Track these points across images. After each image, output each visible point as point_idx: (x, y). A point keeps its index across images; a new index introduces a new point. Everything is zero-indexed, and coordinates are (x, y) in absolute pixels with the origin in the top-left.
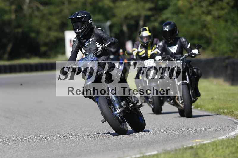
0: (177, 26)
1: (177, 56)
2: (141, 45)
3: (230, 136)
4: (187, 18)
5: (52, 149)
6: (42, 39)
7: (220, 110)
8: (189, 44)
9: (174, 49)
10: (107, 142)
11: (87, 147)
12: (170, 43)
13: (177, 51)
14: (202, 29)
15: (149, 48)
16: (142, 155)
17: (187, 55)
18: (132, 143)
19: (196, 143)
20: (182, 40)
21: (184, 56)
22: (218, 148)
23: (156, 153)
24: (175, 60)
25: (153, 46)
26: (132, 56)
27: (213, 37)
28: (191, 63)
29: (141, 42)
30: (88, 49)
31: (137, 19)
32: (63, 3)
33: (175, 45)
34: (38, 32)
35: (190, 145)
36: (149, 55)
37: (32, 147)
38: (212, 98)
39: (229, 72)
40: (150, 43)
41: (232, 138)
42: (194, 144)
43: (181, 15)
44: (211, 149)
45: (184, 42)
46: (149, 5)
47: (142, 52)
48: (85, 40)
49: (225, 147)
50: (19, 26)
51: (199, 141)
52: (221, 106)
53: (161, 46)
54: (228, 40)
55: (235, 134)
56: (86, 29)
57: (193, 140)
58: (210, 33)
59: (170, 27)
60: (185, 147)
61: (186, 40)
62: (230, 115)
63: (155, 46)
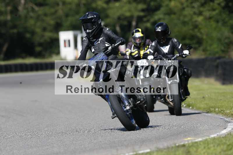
0: (169, 27)
1: (169, 56)
2: (134, 45)
3: (221, 134)
4: (179, 19)
5: (47, 147)
6: (37, 39)
7: (211, 109)
8: (181, 45)
9: (166, 49)
10: (101, 140)
11: (81, 145)
12: (162, 43)
13: (168, 51)
14: (193, 30)
15: (141, 48)
16: (135, 153)
17: (178, 55)
18: (125, 141)
19: (188, 141)
20: (174, 41)
21: (175, 57)
22: (209, 146)
23: (148, 150)
24: (166, 60)
25: (145, 46)
26: (125, 57)
27: (205, 37)
28: (181, 63)
29: (134, 43)
30: (97, 48)
31: (129, 20)
32: (58, 4)
33: (167, 45)
34: (33, 33)
35: (182, 143)
36: (142, 56)
37: (28, 145)
38: (204, 97)
39: (220, 71)
40: (142, 43)
41: (224, 136)
42: (186, 143)
43: (173, 16)
44: (203, 147)
45: (176, 42)
46: (141, 6)
47: (135, 52)
48: (95, 40)
49: (216, 146)
50: (15, 27)
51: (191, 139)
52: (213, 105)
53: (153, 46)
54: (219, 40)
55: (227, 132)
56: (96, 29)
57: (186, 138)
58: (201, 33)
59: (162, 28)
60: (177, 145)
61: (178, 41)
62: (221, 114)
63: (148, 47)
